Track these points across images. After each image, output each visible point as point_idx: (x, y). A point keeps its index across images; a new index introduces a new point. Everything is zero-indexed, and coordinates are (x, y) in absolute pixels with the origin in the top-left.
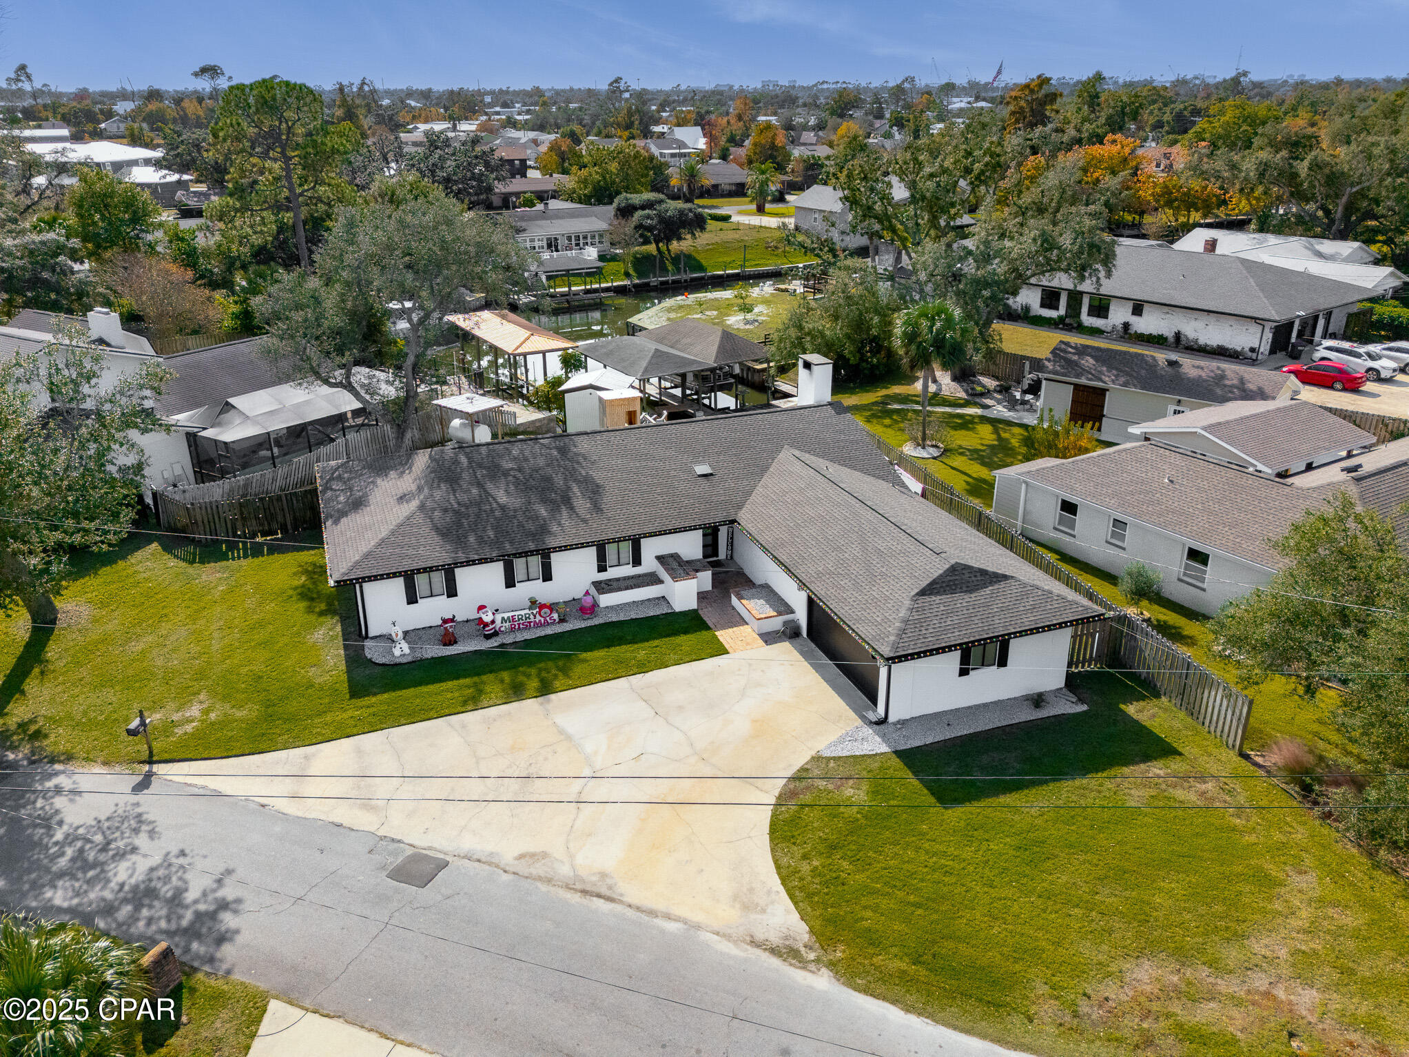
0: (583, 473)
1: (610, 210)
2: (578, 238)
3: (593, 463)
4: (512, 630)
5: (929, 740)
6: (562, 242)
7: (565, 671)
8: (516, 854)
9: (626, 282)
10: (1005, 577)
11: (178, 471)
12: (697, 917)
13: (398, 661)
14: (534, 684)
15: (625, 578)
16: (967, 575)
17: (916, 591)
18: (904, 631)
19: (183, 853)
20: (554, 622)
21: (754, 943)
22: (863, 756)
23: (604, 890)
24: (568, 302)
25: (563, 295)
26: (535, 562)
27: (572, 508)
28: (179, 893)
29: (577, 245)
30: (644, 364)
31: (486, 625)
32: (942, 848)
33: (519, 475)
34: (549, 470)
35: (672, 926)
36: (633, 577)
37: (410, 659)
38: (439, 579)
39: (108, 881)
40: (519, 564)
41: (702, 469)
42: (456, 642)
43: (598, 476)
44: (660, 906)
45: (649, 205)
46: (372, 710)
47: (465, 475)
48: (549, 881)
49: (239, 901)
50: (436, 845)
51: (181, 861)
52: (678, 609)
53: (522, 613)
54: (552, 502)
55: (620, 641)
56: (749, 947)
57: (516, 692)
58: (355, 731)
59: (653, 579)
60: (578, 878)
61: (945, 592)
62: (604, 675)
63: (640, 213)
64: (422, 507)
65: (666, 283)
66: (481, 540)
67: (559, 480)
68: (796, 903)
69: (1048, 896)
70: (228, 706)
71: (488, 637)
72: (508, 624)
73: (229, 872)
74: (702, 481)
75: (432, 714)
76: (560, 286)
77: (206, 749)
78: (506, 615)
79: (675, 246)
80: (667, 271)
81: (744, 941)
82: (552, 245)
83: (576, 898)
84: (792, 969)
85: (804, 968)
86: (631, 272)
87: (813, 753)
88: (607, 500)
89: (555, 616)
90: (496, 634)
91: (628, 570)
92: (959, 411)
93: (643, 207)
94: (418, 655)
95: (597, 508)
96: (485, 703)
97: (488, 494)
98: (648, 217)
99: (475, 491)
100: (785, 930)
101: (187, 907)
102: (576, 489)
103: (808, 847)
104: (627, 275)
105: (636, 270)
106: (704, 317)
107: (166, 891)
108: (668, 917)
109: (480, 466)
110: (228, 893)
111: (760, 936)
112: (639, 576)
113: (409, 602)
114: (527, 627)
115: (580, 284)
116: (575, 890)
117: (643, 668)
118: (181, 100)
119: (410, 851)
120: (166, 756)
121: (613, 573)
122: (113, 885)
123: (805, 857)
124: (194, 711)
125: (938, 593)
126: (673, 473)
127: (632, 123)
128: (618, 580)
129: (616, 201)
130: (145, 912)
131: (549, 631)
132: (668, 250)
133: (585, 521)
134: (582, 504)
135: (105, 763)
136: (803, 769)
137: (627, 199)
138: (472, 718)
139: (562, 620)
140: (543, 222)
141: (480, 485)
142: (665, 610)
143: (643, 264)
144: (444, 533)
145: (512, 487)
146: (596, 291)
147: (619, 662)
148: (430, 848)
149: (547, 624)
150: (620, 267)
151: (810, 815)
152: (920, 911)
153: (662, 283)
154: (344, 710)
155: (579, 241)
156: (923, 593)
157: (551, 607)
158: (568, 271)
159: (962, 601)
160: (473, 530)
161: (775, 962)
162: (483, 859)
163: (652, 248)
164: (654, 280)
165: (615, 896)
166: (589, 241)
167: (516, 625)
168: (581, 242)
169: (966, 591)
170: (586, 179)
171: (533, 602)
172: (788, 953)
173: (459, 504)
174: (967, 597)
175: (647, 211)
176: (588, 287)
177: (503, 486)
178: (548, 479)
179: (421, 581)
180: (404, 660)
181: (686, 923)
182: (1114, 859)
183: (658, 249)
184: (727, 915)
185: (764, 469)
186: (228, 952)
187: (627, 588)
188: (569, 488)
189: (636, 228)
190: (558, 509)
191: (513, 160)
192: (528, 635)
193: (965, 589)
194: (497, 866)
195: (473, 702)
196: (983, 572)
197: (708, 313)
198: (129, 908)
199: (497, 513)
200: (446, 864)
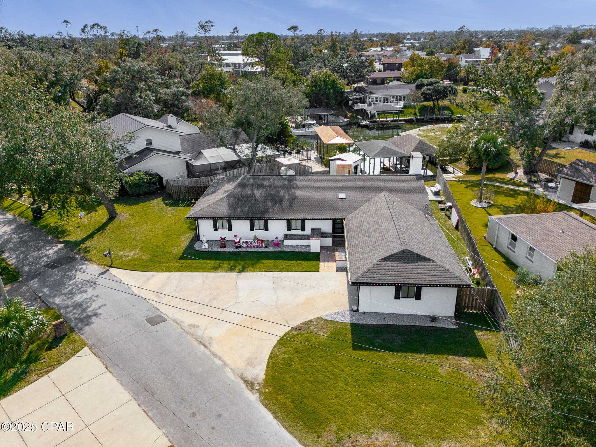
0: (293, 191)
1: (414, 85)
2: (397, 97)
3: (299, 188)
4: (246, 247)
5: (370, 322)
6: (390, 99)
7: (253, 265)
8: (189, 324)
9: (413, 118)
10: (429, 260)
11: (181, 174)
12: (229, 361)
13: (202, 250)
14: (239, 268)
15: (298, 235)
16: (410, 255)
17: (382, 257)
18: (366, 273)
19: (97, 296)
20: (262, 247)
21: (241, 377)
22: (337, 322)
23: (207, 344)
24: (383, 125)
25: (381, 122)
26: (262, 222)
27: (281, 204)
28: (86, 308)
29: (397, 100)
30: (376, 152)
31: (236, 243)
32: (339, 364)
33: (268, 189)
34: (281, 189)
35: (218, 362)
36: (301, 235)
37: (207, 250)
38: (226, 222)
39: (73, 299)
40: (256, 222)
41: (342, 196)
42: (225, 247)
43: (298, 193)
44: (219, 354)
45: (431, 84)
46: (182, 265)
47: (249, 187)
48: (192, 335)
49: (100, 314)
50: (168, 314)
51: (96, 298)
52: (311, 251)
53: (251, 241)
54: (275, 200)
55: (282, 258)
56: (238, 377)
57: (231, 269)
58: (172, 270)
59: (307, 237)
60: (202, 337)
61: (396, 261)
62: (266, 270)
63: (426, 87)
64: (228, 196)
65: (432, 119)
66: (242, 211)
67: (282, 193)
68: (267, 368)
69: (367, 395)
70: (142, 254)
71: (237, 248)
72: (245, 244)
73: (105, 305)
74: (340, 201)
75: (200, 270)
76: (381, 118)
77: (127, 266)
78: (244, 241)
79: (440, 102)
80: (435, 113)
81: (238, 375)
82: (386, 100)
83: (195, 343)
84: (247, 390)
85: (251, 391)
86: (417, 113)
87: (319, 316)
88: (296, 203)
89: (263, 244)
90: (240, 247)
91: (299, 232)
92: (517, 188)
93: (427, 85)
94: (210, 249)
95: (291, 206)
96: (219, 271)
97: (253, 194)
98: (429, 89)
99: (249, 192)
100: (255, 376)
101: (86, 312)
102: (287, 197)
103: (288, 349)
104: (415, 114)
105: (419, 112)
106: (434, 135)
107: (84, 306)
108: (220, 359)
109: (256, 183)
110: (99, 311)
111: (245, 375)
112: (304, 235)
113: (215, 230)
114: (252, 246)
115: (390, 117)
116: (198, 340)
117: (282, 270)
118: (286, 39)
119: (159, 313)
120: (115, 266)
121: (293, 232)
122: (73, 301)
123: (284, 353)
124: (132, 254)
125: (392, 261)
126: (329, 196)
127: (465, 47)
128: (295, 235)
129: (417, 82)
130: (75, 311)
131: (259, 250)
132: (438, 104)
133: (283, 210)
134: (286, 203)
135: (98, 264)
136: (311, 321)
137: (421, 81)
138: (211, 275)
139: (266, 247)
140: (384, 90)
141: (252, 190)
142: (306, 250)
143: (423, 110)
144: (230, 206)
145: (263, 193)
146: (397, 121)
147: (275, 266)
148: (166, 314)
149: (259, 247)
150: (412, 111)
151: (300, 338)
152: (310, 385)
153: (430, 119)
154: (174, 263)
155: (397, 99)
156: (385, 259)
157: (262, 241)
158: (385, 111)
159: (401, 266)
160: (241, 207)
161: (243, 385)
162: (178, 322)
163: (431, 103)
164: (426, 118)
165: (209, 347)
166: (402, 99)
167: (248, 245)
168: (399, 99)
169: (406, 262)
170: (413, 72)
171: (255, 238)
172: (250, 384)
173: (241, 196)
174: (404, 265)
175: (429, 87)
176: (395, 119)
177: (260, 192)
178: (278, 192)
179: (219, 222)
180: (204, 250)
181: (224, 363)
182: (409, 390)
183: (434, 104)
184: (240, 364)
185: (370, 199)
186: (87, 328)
187: (295, 239)
188: (284, 196)
189: (422, 94)
190: (276, 204)
191: (395, 64)
192: (251, 250)
193: (406, 261)
194: (180, 326)
195: (215, 269)
196: (418, 255)
197: (437, 133)
198: (72, 308)
199: (253, 202)
200: (165, 320)
